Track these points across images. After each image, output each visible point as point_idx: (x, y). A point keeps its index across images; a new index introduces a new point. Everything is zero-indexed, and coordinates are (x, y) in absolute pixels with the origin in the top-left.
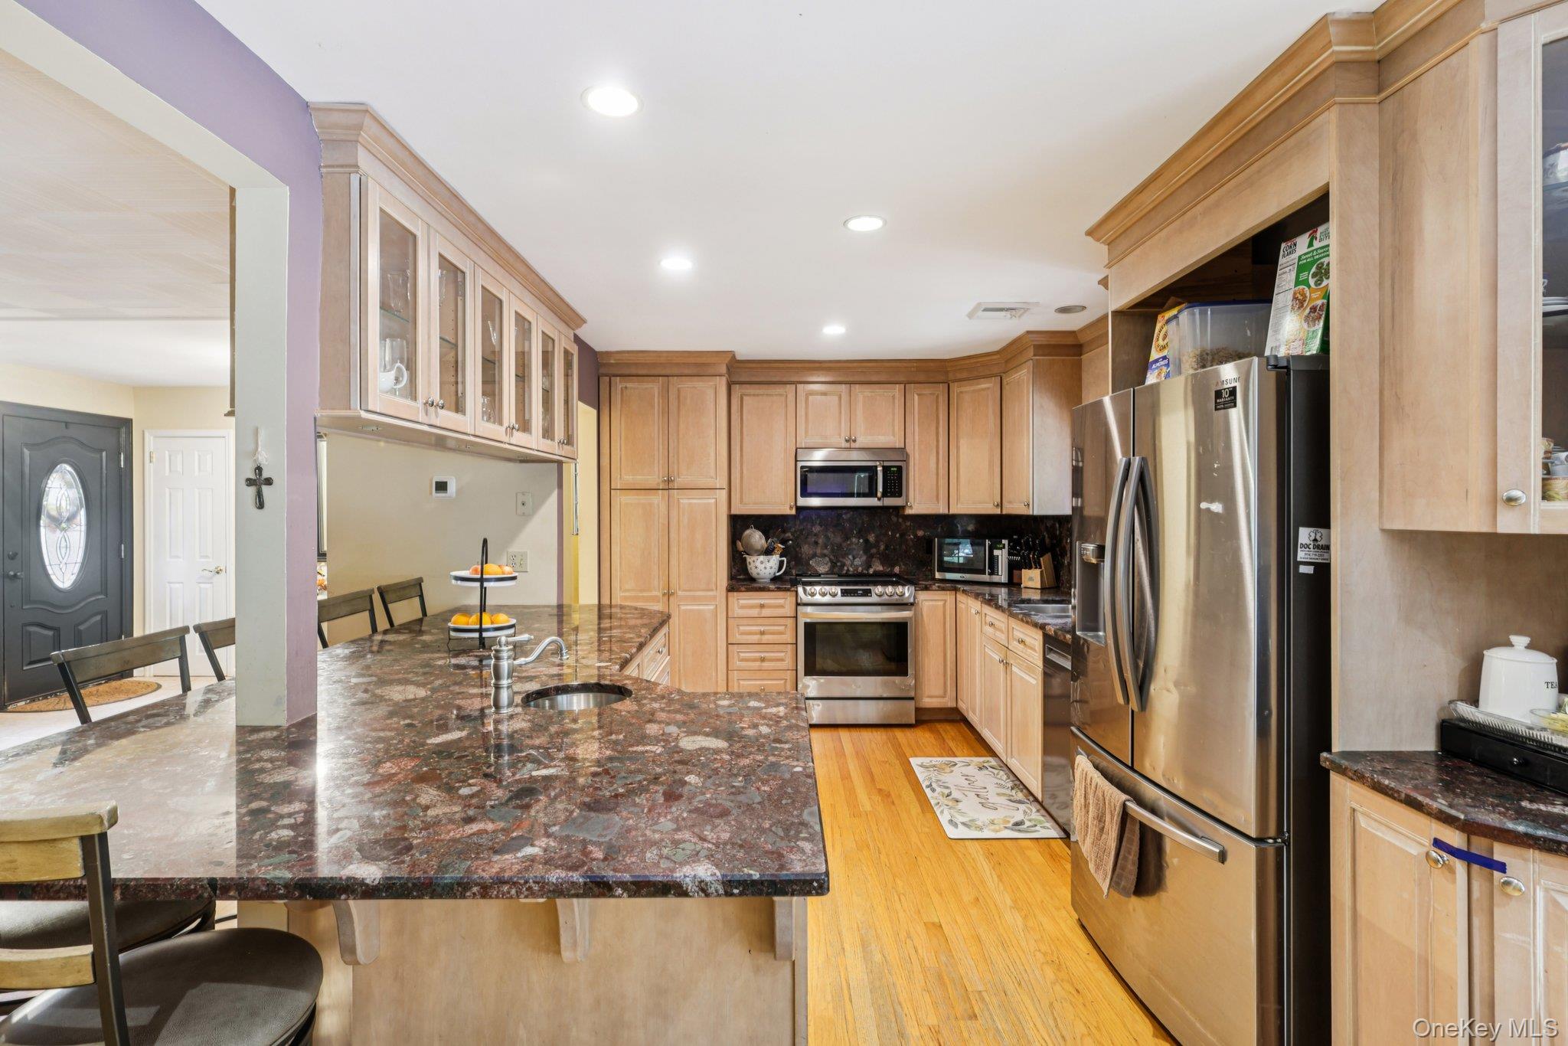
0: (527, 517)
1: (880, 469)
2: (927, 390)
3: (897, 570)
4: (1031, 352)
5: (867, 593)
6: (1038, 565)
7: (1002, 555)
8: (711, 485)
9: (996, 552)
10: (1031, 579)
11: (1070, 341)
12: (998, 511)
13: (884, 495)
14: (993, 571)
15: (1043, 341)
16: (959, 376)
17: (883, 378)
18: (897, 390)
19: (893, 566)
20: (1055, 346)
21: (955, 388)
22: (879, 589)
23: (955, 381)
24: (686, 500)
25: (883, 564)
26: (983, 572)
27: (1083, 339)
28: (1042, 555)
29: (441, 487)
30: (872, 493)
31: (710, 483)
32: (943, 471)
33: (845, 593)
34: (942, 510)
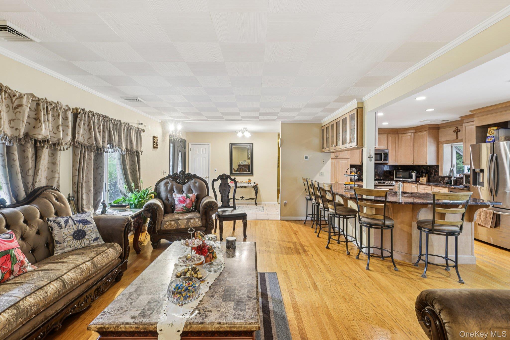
0: (324, 164)
1: (383, 154)
2: (393, 136)
3: (382, 178)
4: (428, 129)
5: (384, 183)
6: (425, 176)
7: (414, 174)
8: (347, 158)
9: (412, 174)
10: (423, 180)
11: (437, 126)
12: (413, 164)
13: (384, 160)
14: (412, 178)
15: (431, 126)
16: (401, 132)
17: (382, 133)
18: (386, 136)
19: (381, 177)
20: (433, 127)
21: (400, 136)
22: (387, 182)
23: (400, 134)
24: (341, 161)
25: (378, 177)
26: (409, 178)
27: (440, 126)
28: (426, 174)
29: (306, 158)
30: (381, 160)
31: (346, 157)
32: (396, 155)
33: (379, 183)
34: (396, 164)
